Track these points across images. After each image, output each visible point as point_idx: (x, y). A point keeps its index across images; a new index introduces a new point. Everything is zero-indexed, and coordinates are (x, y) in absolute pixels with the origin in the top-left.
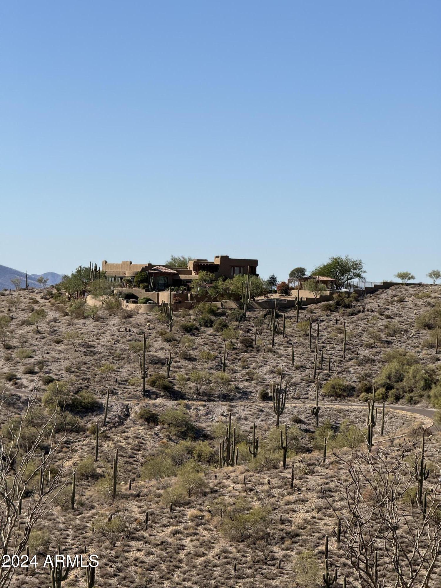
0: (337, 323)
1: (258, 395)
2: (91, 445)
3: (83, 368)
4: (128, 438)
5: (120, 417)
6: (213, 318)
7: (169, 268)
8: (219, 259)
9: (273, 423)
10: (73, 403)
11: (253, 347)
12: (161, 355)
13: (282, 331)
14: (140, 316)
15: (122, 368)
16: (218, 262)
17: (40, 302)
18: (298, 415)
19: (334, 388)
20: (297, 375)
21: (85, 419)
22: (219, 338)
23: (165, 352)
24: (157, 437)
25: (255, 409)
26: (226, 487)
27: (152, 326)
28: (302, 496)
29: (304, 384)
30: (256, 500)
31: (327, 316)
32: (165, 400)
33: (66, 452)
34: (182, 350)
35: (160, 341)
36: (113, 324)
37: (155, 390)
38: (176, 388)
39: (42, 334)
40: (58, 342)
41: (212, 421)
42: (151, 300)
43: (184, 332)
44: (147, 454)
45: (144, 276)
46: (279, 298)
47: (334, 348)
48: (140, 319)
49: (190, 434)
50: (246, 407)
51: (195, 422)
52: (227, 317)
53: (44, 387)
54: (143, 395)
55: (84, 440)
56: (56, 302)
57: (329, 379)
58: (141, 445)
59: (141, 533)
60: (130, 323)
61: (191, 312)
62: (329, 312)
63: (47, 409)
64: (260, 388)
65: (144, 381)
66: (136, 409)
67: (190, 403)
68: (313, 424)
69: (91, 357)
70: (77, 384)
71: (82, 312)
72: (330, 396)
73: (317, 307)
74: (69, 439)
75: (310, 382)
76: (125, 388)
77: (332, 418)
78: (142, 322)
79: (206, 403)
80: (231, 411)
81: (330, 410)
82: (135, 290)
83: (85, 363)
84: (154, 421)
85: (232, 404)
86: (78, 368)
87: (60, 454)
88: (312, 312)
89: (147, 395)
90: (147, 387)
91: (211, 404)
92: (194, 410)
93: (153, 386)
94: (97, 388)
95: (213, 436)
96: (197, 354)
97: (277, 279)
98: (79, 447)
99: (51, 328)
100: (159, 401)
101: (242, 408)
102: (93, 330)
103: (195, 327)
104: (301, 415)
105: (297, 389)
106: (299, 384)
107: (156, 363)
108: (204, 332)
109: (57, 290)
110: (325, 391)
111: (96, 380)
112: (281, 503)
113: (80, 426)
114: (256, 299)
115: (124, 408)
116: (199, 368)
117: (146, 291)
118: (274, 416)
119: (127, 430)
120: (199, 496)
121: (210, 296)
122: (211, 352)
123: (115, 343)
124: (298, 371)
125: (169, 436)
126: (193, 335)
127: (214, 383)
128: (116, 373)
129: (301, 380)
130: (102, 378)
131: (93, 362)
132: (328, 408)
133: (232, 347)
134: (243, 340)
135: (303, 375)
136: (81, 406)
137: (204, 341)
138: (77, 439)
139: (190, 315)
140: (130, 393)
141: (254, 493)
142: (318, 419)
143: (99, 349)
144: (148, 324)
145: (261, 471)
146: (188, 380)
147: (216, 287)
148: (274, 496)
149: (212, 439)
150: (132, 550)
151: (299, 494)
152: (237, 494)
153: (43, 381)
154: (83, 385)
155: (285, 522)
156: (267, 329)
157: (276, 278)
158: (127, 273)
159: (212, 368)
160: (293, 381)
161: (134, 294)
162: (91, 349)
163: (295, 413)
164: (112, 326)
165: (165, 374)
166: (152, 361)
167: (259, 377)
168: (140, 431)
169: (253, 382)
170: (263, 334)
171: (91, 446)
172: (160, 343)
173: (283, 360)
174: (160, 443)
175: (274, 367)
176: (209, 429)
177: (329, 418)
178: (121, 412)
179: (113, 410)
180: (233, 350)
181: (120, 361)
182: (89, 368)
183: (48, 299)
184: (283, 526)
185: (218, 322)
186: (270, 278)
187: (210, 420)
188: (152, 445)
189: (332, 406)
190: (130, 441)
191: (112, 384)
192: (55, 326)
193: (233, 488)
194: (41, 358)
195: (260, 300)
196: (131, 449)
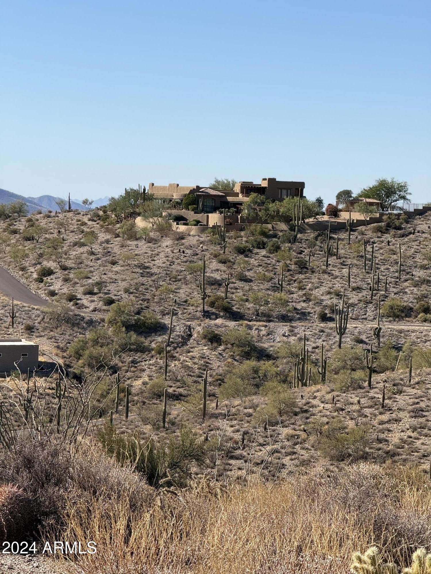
0: (389, 245)
1: (316, 316)
2: (158, 364)
3: (141, 289)
4: (194, 358)
5: (183, 337)
6: (265, 240)
7: (216, 191)
8: (266, 182)
9: (334, 343)
10: (136, 323)
11: (307, 269)
12: (217, 276)
13: (335, 252)
14: (192, 238)
15: (179, 289)
16: (265, 184)
17: (88, 223)
18: (360, 335)
19: (392, 309)
20: (354, 296)
21: (149, 339)
22: (273, 259)
23: (221, 273)
24: (221, 357)
25: (316, 330)
26: (316, 407)
27: (205, 247)
28: (394, 415)
29: (361, 305)
30: (349, 420)
31: (378, 237)
32: (224, 320)
33: (134, 372)
34: (237, 271)
35: (215, 262)
36: (165, 245)
37: (214, 310)
38: (234, 308)
39: (96, 255)
40: (114, 263)
41: (274, 341)
42: (201, 222)
43: (237, 254)
44: (214, 374)
45: (192, 198)
46: (328, 220)
47: (388, 269)
48: (192, 240)
49: (253, 354)
50: (307, 327)
51: (256, 342)
52: (279, 239)
53: (105, 308)
54: (202, 315)
55: (150, 360)
56: (105, 224)
57: (386, 300)
58: (207, 365)
59: (238, 452)
60: (183, 244)
61: (242, 233)
62: (379, 234)
63: (110, 329)
64: (318, 309)
65: (204, 301)
66: (198, 329)
67: (251, 323)
68: (374, 344)
69: (148, 278)
70: (137, 305)
71: (134, 234)
72: (388, 317)
73: (367, 229)
74: (135, 358)
75: (367, 303)
76: (184, 309)
77: (393, 338)
78: (194, 244)
79: (268, 324)
80: (293, 331)
81: (391, 331)
82: (183, 212)
83: (143, 285)
84: (217, 342)
85: (293, 325)
86: (137, 289)
87: (129, 374)
88: (363, 234)
89: (207, 316)
90: (207, 308)
91: (271, 324)
92: (255, 330)
93: (213, 307)
94: (157, 309)
95: (275, 356)
96: (252, 275)
97: (324, 202)
98: (146, 366)
99: (104, 250)
100: (219, 321)
101: (303, 328)
102: (147, 251)
103: (248, 249)
104: (362, 336)
105: (355, 309)
106: (357, 305)
107: (213, 284)
108: (257, 254)
109: (103, 212)
110: (383, 312)
111: (156, 300)
112: (375, 422)
113: (144, 345)
114: (307, 221)
115: (186, 329)
116: (256, 289)
117: (195, 213)
118: (335, 336)
119: (191, 350)
120: (290, 415)
121: (261, 218)
122: (266, 273)
123: (170, 265)
124: (354, 292)
125: (233, 356)
126: (246, 256)
127: (272, 304)
128: (175, 294)
129: (359, 300)
130: (161, 299)
131: (151, 283)
132: (389, 328)
133: (287, 269)
134: (298, 261)
135: (360, 296)
136: (145, 326)
137: (258, 262)
138: (143, 359)
139: (242, 237)
140: (190, 314)
141: (346, 412)
142: (379, 339)
143: (155, 270)
144: (201, 246)
145: (347, 391)
146: (247, 300)
147: (267, 209)
148: (366, 416)
149: (275, 359)
150: (233, 469)
151: (391, 413)
152: (328, 413)
153: (104, 302)
154: (143, 306)
155: (382, 442)
156: (319, 251)
157: (322, 200)
158: (174, 195)
159: (269, 289)
160: (350, 301)
161: (183, 216)
162: (147, 270)
163: (356, 334)
164: (165, 248)
165: (223, 295)
166: (208, 282)
167: (316, 297)
168: (205, 351)
169: (311, 303)
170: (315, 256)
171: (158, 366)
172: (214, 264)
173: (339, 282)
174: (225, 363)
175: (331, 288)
176: (271, 349)
177: (390, 338)
178: (184, 332)
179: (175, 330)
180: (287, 272)
181: (178, 282)
182: (147, 289)
183: (95, 221)
184: (381, 445)
185: (270, 244)
186: (317, 200)
187: (272, 340)
188: (218, 365)
189: (393, 327)
190: (196, 360)
191: (171, 304)
192: (108, 248)
193: (324, 408)
194: (99, 279)
195: (309, 222)
196: (198, 369)
